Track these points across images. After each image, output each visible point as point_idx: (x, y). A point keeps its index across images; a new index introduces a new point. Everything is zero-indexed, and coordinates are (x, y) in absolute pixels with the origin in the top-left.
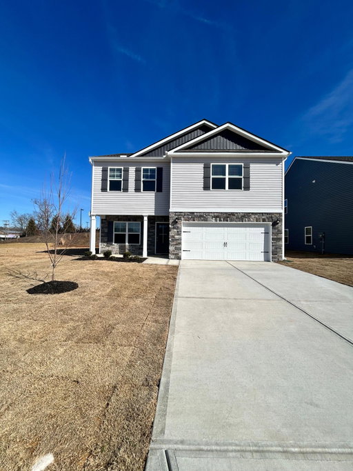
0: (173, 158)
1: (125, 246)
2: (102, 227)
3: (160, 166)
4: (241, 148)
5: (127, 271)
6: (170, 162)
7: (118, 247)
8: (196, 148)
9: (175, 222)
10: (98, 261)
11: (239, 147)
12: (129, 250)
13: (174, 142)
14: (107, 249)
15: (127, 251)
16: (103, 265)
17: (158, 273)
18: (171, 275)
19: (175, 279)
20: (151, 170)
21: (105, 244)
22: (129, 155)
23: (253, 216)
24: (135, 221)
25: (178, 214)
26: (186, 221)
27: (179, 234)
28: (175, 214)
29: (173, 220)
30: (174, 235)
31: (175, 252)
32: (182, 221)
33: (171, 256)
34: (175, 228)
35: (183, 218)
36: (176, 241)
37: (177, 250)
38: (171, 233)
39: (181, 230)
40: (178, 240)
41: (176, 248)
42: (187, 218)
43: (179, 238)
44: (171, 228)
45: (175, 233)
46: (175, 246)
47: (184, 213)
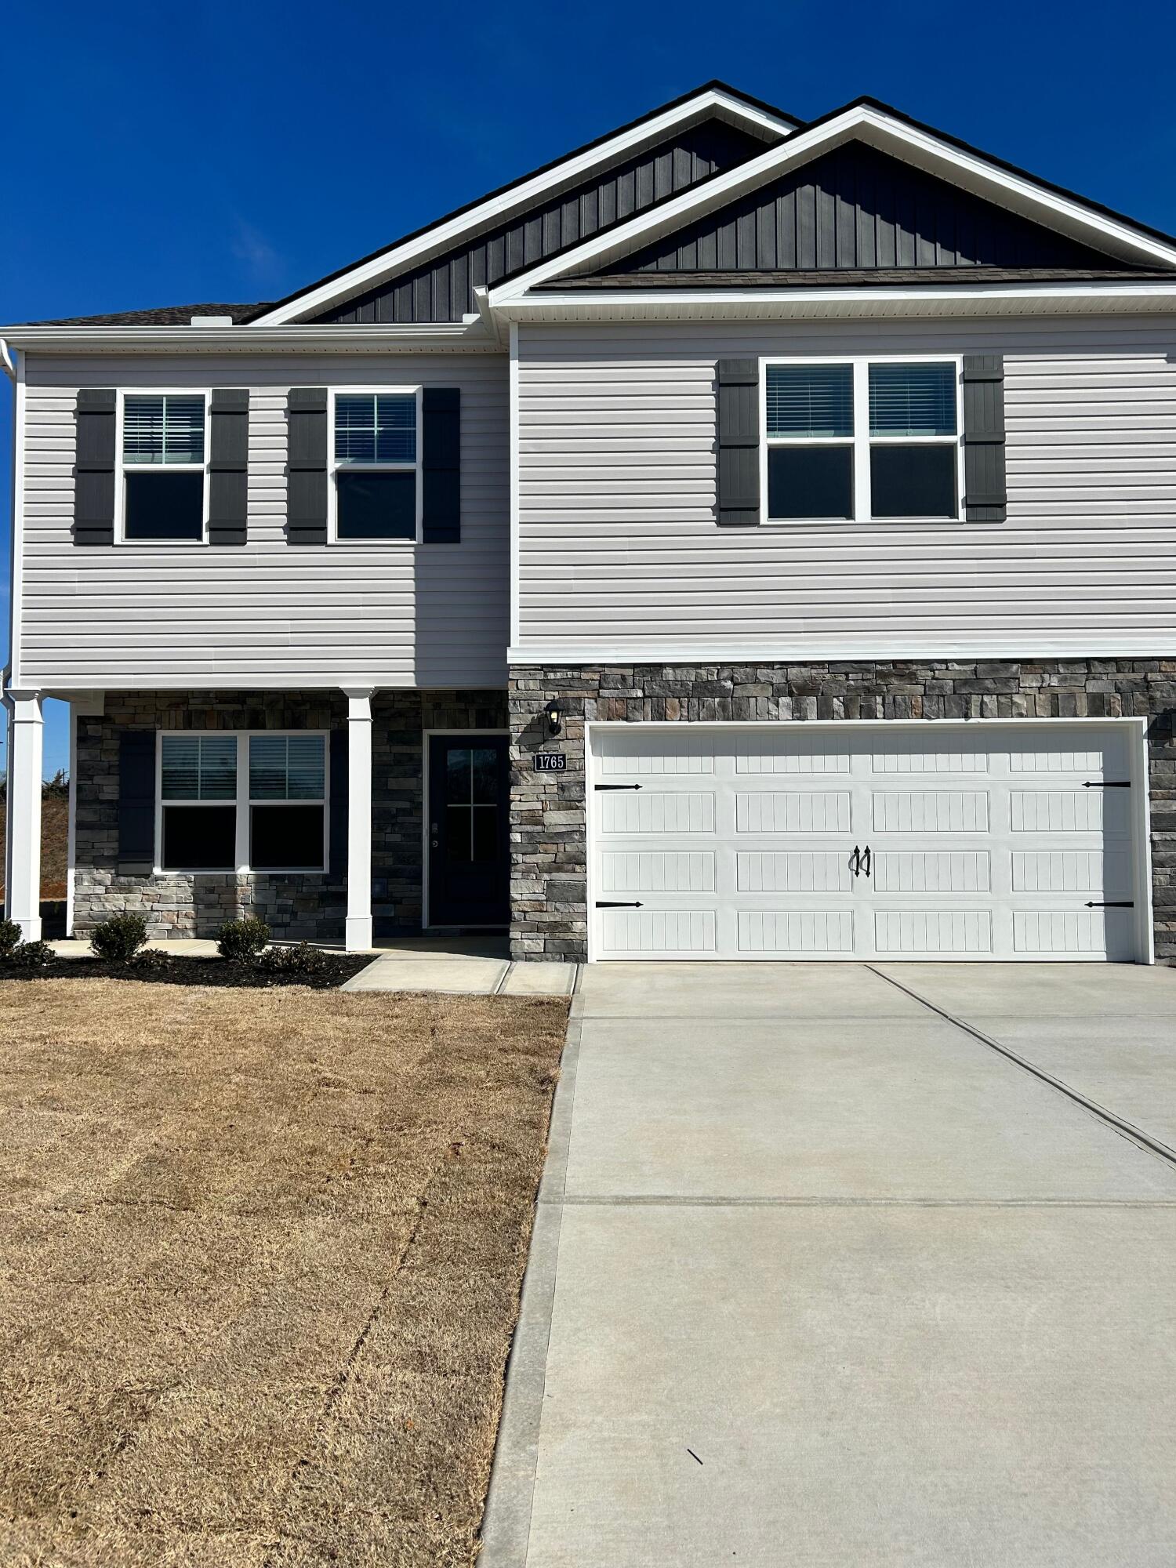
0: (523, 326)
1: (231, 884)
2: (83, 770)
3: (443, 380)
4: (945, 258)
5: (240, 1040)
6: (505, 357)
7: (187, 892)
8: (666, 262)
9: (545, 729)
10: (56, 983)
11: (931, 253)
12: (259, 909)
13: (530, 228)
14: (117, 903)
15: (244, 915)
16: (93, 1006)
17: (441, 1053)
18: (520, 1061)
19: (546, 1084)
20: (386, 402)
21: (105, 875)
22: (245, 316)
23: (1030, 682)
24: (296, 724)
25: (559, 675)
26: (609, 719)
27: (569, 803)
28: (545, 675)
29: (531, 713)
30: (539, 806)
31: (546, 911)
32: (585, 720)
33: (526, 942)
34: (547, 767)
35: (596, 701)
36: (553, 844)
37: (557, 904)
38: (521, 795)
39: (579, 779)
40: (562, 838)
41: (554, 886)
42: (616, 700)
43: (569, 828)
44: (521, 768)
45: (543, 797)
46: (546, 876)
47: (600, 669)
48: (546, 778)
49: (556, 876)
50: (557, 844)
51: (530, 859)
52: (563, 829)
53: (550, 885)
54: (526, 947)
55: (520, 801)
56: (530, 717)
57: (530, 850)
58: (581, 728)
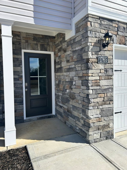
9: (101, 45)
25: (105, 23)
26: (120, 44)
27: (108, 77)
28: (101, 22)
29: (96, 37)
30: (98, 78)
31: (101, 121)
32: (113, 43)
33: (95, 135)
34: (102, 62)
35: (116, 36)
36: (103, 93)
37: (105, 117)
38: (92, 73)
39: (112, 67)
40: (106, 91)
41: (103, 110)
42: (122, 37)
43: (108, 87)
44: (92, 61)
45: (100, 74)
46: (101, 107)
47: (118, 23)
48: (101, 66)
49: (104, 106)
50: (104, 93)
51: (96, 100)
52: (106, 87)
53: (102, 110)
54: (95, 137)
55: (92, 76)
56: (96, 39)
57: (96, 97)
58: (112, 46)
